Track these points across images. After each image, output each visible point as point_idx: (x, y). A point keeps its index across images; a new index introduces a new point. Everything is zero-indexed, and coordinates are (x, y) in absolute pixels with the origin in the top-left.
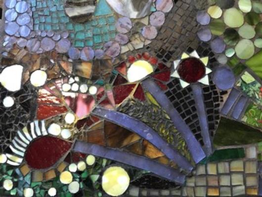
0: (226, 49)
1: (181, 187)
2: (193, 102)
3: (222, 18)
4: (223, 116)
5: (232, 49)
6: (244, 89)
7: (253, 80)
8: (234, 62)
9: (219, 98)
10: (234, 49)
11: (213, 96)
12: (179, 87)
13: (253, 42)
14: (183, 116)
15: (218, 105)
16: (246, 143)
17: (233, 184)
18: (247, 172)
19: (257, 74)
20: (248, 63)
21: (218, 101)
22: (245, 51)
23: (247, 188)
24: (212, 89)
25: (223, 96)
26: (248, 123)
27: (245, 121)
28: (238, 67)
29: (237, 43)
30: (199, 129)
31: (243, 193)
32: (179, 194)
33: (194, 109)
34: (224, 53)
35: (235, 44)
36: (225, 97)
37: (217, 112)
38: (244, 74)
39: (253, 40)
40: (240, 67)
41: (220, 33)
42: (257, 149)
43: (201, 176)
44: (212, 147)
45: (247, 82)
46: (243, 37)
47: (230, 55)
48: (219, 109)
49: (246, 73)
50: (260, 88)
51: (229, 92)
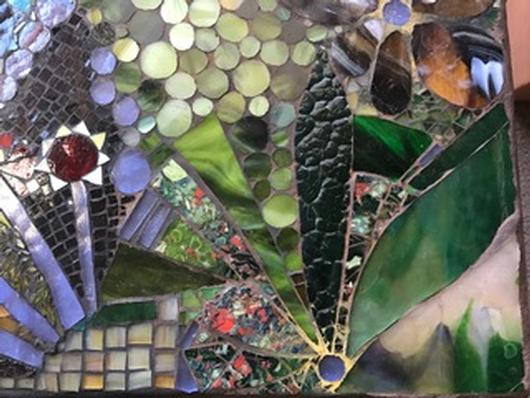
0: (139, 119)
1: (35, 374)
2: (71, 216)
3: (137, 60)
4: (122, 242)
5: (150, 118)
6: (166, 192)
7: (184, 175)
8: (153, 142)
9: (120, 209)
10: (155, 117)
11: (108, 205)
13: (191, 105)
14: (50, 242)
15: (116, 222)
16: (162, 292)
17: (131, 368)
18: (160, 345)
19: (193, 164)
20: (178, 145)
21: (116, 214)
22: (174, 121)
23: (155, 376)
24: (107, 193)
25: (126, 205)
26: (167, 254)
27: (162, 251)
28: (158, 151)
29: (161, 107)
30: (78, 266)
31: (149, 384)
32: (31, 386)
33: (72, 230)
34: (135, 125)
35: (158, 109)
36: (130, 207)
37: (113, 234)
38: (168, 164)
39: (190, 101)
40: (161, 150)
41: (132, 88)
42: (180, 304)
43: (74, 352)
44: (98, 300)
45: (173, 180)
46: (173, 96)
47: (145, 129)
48: (116, 230)
49: (172, 162)
50: (193, 190)
51: (138, 197)
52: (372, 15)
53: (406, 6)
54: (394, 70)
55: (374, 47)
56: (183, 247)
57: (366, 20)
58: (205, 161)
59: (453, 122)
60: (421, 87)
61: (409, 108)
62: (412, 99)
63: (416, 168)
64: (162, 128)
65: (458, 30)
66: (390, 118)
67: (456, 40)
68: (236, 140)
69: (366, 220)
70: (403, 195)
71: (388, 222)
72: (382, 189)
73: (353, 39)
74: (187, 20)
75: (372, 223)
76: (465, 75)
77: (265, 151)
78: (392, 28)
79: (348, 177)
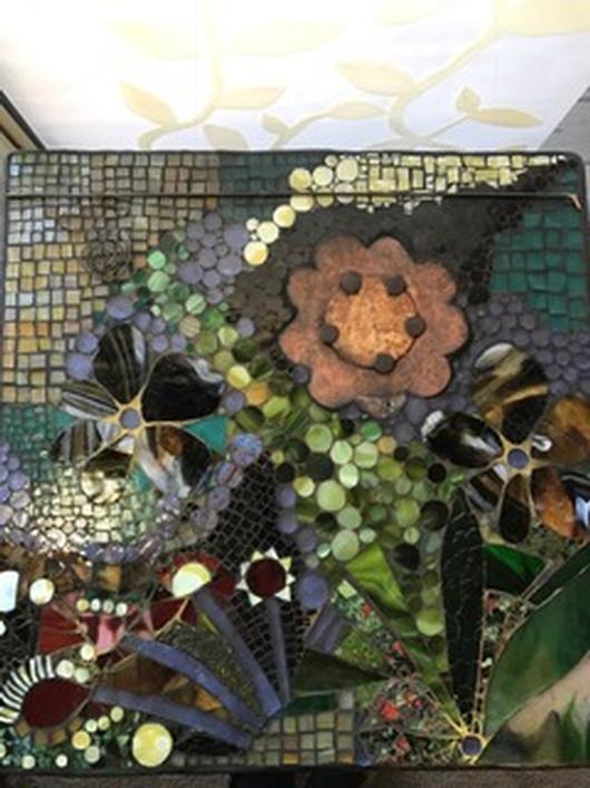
0: (318, 545)
1: (244, 753)
2: (266, 626)
3: (314, 496)
4: (308, 647)
5: (326, 545)
6: (341, 607)
7: (354, 592)
8: (328, 565)
9: (305, 620)
10: (330, 544)
11: (295, 617)
12: (248, 604)
13: (358, 534)
14: (252, 647)
15: (302, 631)
16: (339, 686)
17: (320, 746)
18: (340, 728)
19: (362, 583)
20: (349, 567)
21: (303, 624)
22: (345, 547)
23: (338, 753)
24: (294, 607)
25: (310, 617)
26: (344, 657)
27: (340, 655)
28: (333, 572)
29: (334, 536)
30: (273, 666)
31: (332, 759)
32: (241, 762)
33: (267, 637)
34: (315, 551)
35: (332, 537)
36: (313, 619)
37: (300, 641)
38: (341, 584)
39: (357, 531)
40: (335, 571)
41: (311, 520)
42: (355, 695)
43: (274, 735)
44: (292, 694)
45: (346, 596)
46: (344, 526)
47: (323, 554)
48: (303, 637)
49: (345, 583)
50: (363, 605)
51: (319, 611)
52: (499, 460)
53: (525, 454)
54: (516, 507)
55: (500, 487)
56: (355, 651)
57: (495, 464)
58: (370, 580)
59: (562, 549)
60: (537, 521)
61: (528, 537)
62: (531, 531)
63: (533, 588)
64: (336, 553)
65: (566, 474)
66: (513, 546)
67: (565, 482)
68: (395, 564)
69: (496, 629)
70: (523, 608)
71: (513, 631)
72: (508, 604)
73: (484, 479)
74: (352, 462)
75: (501, 631)
76: (571, 511)
77: (417, 572)
78: (515, 471)
79: (482, 594)
